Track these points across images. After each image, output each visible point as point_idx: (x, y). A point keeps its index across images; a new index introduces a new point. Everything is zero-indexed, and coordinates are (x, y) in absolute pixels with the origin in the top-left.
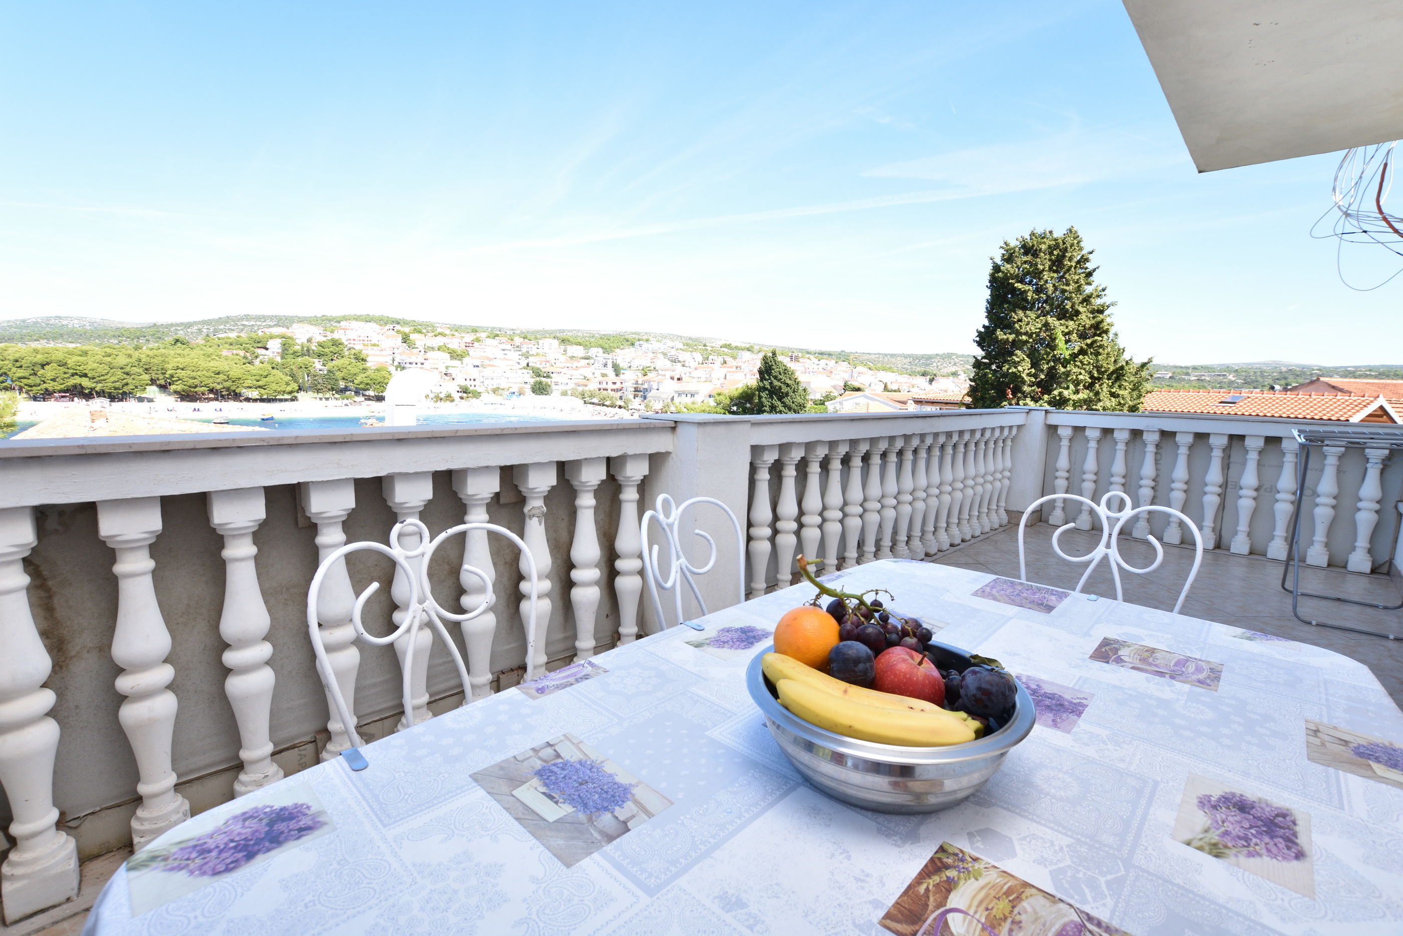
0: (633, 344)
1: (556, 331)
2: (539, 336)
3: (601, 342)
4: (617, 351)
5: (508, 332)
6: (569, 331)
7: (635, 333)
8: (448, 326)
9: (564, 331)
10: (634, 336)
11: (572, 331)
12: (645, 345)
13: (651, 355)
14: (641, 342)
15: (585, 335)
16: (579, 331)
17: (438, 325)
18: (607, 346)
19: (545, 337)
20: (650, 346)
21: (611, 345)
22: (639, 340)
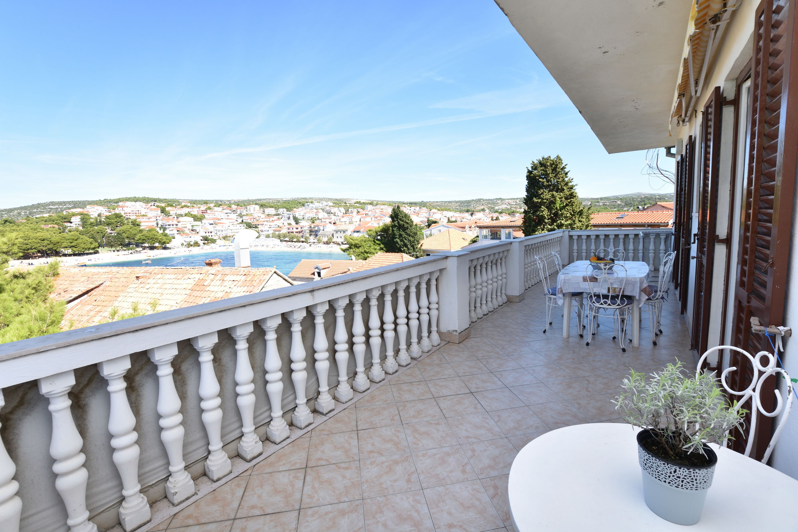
0: (303, 205)
1: (256, 200)
2: (246, 204)
3: (284, 205)
4: (295, 209)
5: (226, 202)
6: (264, 200)
7: (304, 199)
8: (188, 201)
9: (261, 200)
10: (303, 200)
11: (266, 199)
12: (311, 205)
13: (315, 211)
14: (308, 204)
15: (274, 201)
16: (270, 199)
17: (181, 201)
18: (288, 207)
19: (250, 204)
20: (314, 206)
21: (291, 206)
22: (307, 202)
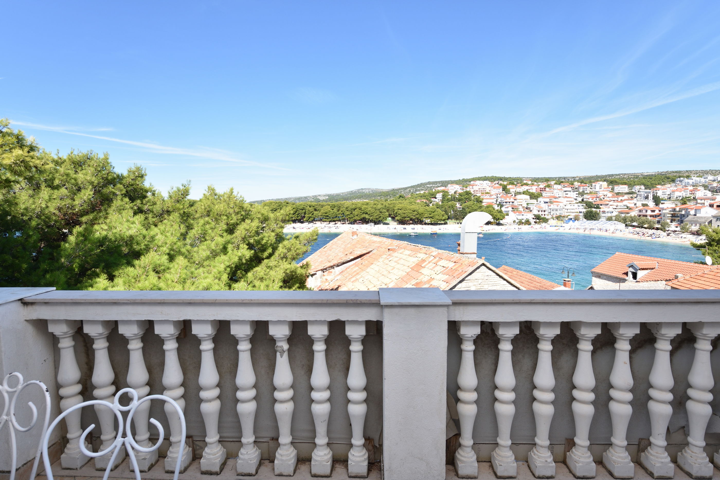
0: (673, 181)
1: (606, 176)
2: (592, 181)
3: (644, 181)
4: (659, 187)
5: (570, 179)
6: (616, 175)
7: (676, 172)
8: (531, 179)
9: (612, 175)
10: (675, 174)
11: (619, 175)
12: (686, 180)
13: (691, 188)
14: (682, 179)
15: (630, 177)
16: (625, 174)
17: (524, 179)
18: (649, 183)
19: (598, 181)
20: (691, 181)
21: (653, 182)
22: (680, 177)
